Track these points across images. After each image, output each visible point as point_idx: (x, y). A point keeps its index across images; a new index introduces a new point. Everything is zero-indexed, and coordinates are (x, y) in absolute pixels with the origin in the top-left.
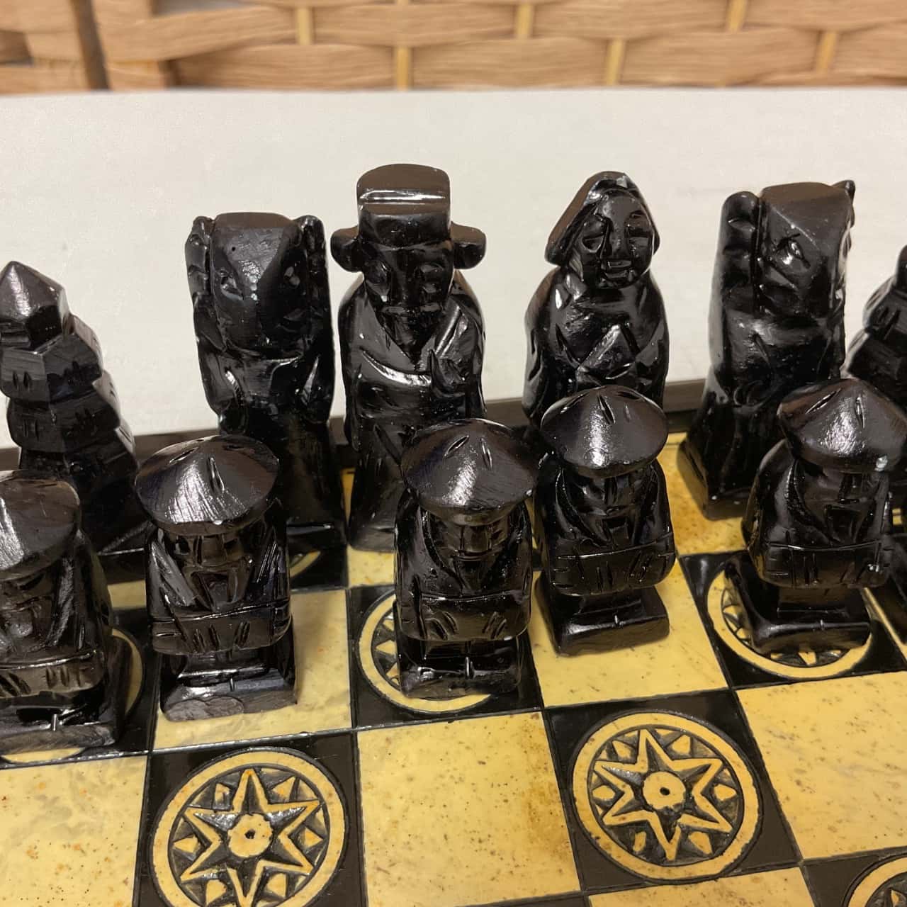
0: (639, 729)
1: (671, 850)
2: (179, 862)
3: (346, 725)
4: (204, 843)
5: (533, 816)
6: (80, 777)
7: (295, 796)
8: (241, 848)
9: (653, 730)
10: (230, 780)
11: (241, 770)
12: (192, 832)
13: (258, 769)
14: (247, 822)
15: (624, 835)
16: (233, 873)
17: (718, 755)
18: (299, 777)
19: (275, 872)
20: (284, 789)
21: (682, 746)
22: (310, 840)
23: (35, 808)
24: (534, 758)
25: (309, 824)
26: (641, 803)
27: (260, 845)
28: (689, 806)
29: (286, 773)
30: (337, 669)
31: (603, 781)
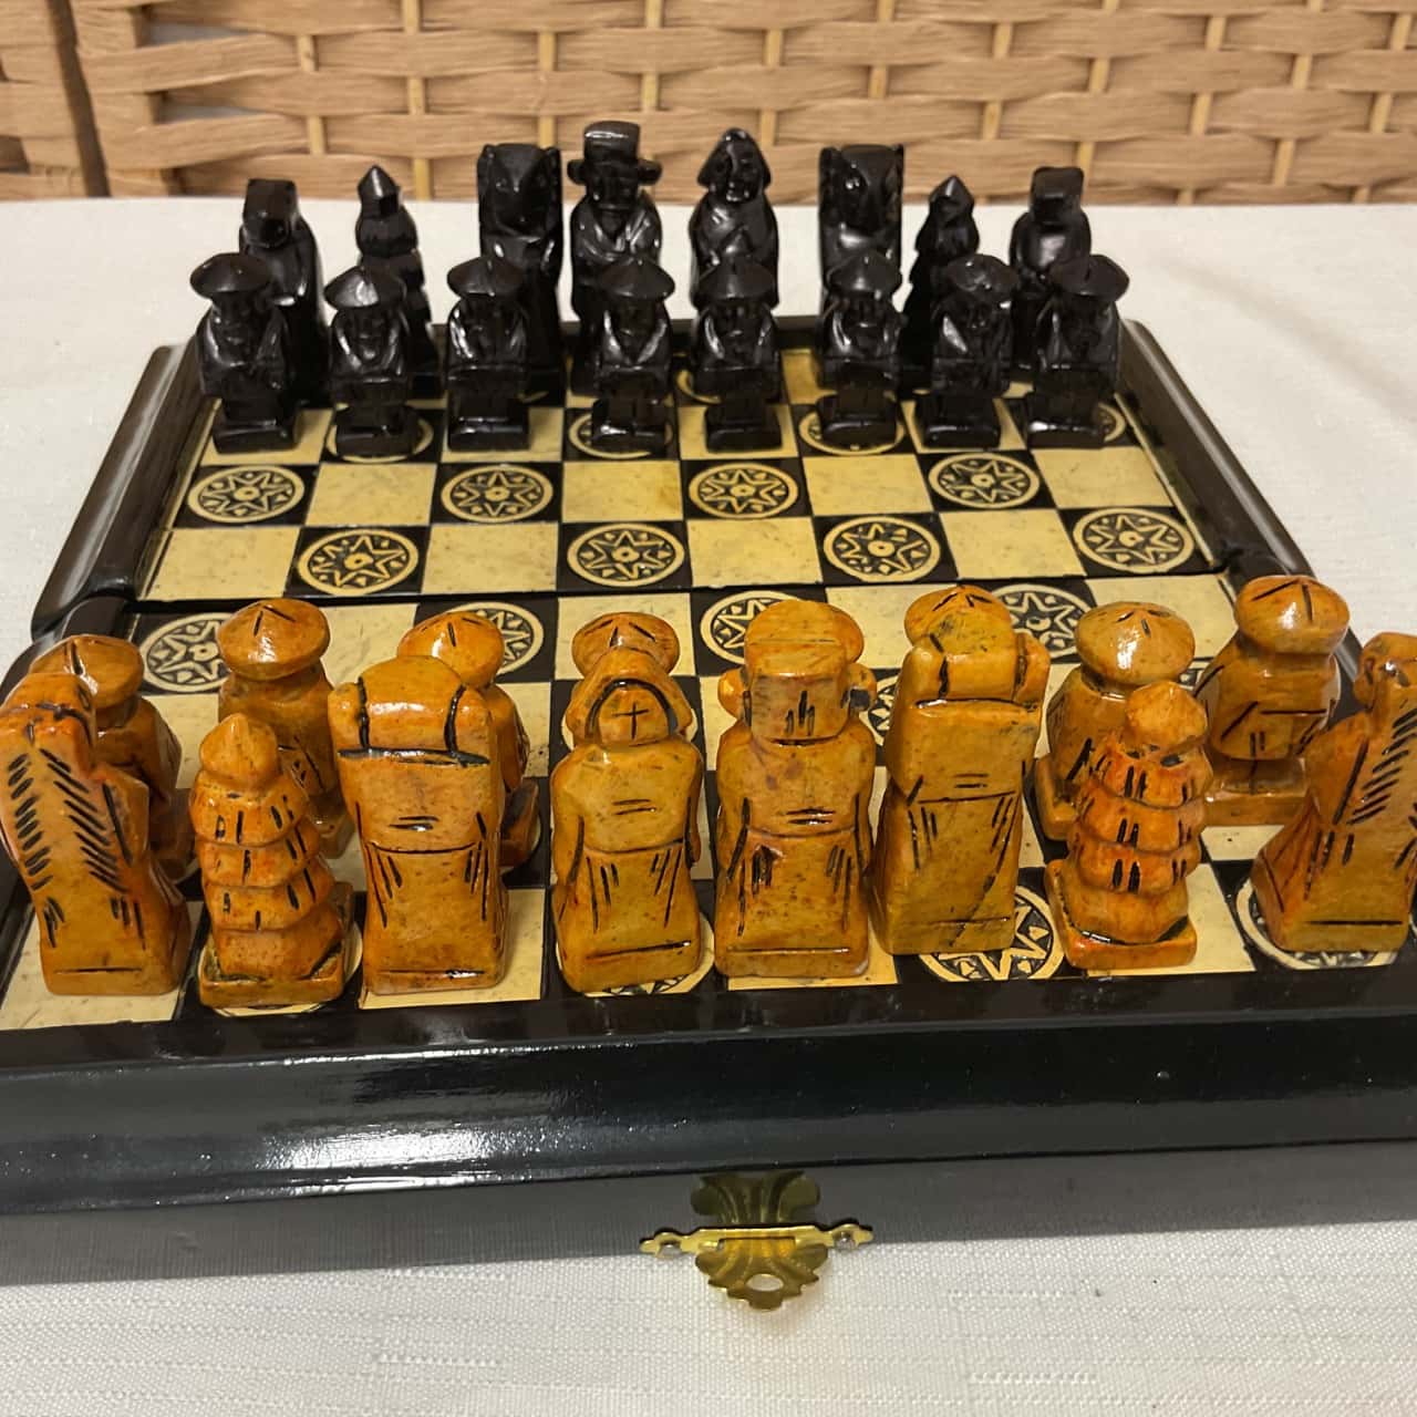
1: (738, 509)
2: (456, 500)
3: (559, 460)
4: (471, 494)
5: (662, 495)
7: (525, 481)
8: (490, 495)
10: (488, 475)
11: (493, 471)
12: (463, 490)
13: (503, 471)
14: (495, 489)
15: (714, 505)
16: (487, 505)
17: (781, 480)
18: (527, 475)
19: (510, 506)
20: (518, 479)
21: (761, 476)
22: (532, 496)
23: (371, 478)
24: (669, 477)
25: (532, 491)
26: (727, 493)
27: (503, 497)
28: (756, 496)
29: (518, 473)
31: (708, 486)
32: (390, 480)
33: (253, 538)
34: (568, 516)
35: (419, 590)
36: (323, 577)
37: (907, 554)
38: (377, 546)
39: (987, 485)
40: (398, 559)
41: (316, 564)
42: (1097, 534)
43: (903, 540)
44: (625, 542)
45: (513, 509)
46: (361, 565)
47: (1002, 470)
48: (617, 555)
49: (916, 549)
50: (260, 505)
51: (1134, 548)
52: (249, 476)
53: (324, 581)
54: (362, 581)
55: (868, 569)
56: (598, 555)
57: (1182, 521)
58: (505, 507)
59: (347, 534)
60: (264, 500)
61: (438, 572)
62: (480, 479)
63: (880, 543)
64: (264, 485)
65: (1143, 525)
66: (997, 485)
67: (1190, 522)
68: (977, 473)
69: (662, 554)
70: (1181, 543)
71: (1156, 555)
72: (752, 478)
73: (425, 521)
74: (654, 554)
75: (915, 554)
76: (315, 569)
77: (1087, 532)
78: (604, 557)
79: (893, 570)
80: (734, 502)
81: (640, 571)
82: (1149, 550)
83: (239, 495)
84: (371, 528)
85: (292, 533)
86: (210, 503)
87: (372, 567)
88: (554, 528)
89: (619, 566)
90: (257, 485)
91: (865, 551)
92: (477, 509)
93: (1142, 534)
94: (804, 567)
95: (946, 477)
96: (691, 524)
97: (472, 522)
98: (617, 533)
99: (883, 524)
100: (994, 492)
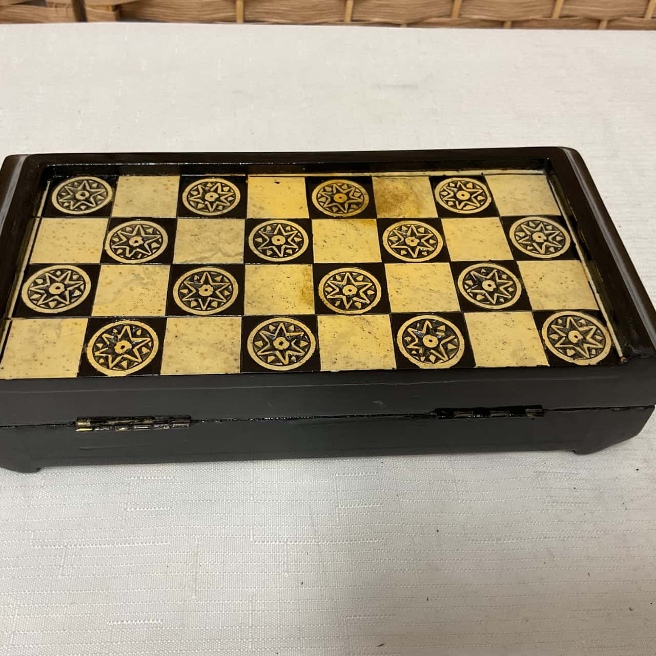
0: (346, 272)
1: (347, 306)
2: (182, 296)
3: (242, 262)
4: (190, 291)
5: (303, 293)
6: (147, 269)
7: (222, 281)
8: (202, 293)
9: (351, 273)
10: (200, 274)
11: (204, 272)
12: (186, 287)
13: (209, 272)
14: (205, 287)
15: (333, 301)
16: (200, 300)
17: (372, 282)
18: (224, 276)
19: (214, 301)
20: (219, 279)
21: (360, 278)
22: (226, 293)
23: (132, 277)
24: (307, 277)
25: (227, 289)
26: (341, 292)
27: (209, 293)
28: (358, 295)
29: (219, 274)
30: (240, 245)
31: (329, 286)
32: (143, 279)
33: (60, 327)
34: (249, 311)
35: (159, 373)
36: (102, 361)
37: (445, 345)
38: (134, 335)
39: (491, 289)
40: (146, 346)
41: (98, 349)
42: (556, 333)
43: (443, 334)
44: (281, 334)
45: (215, 304)
46: (125, 349)
47: (500, 278)
48: (276, 344)
49: (450, 342)
50: (65, 299)
51: (577, 344)
52: (59, 273)
53: (101, 364)
54: (125, 364)
55: (423, 359)
56: (265, 344)
57: (604, 323)
58: (211, 302)
59: (117, 324)
60: (67, 293)
61: (171, 357)
62: (196, 277)
63: (429, 337)
64: (67, 282)
65: (582, 325)
66: (496, 290)
67: (609, 324)
68: (486, 279)
69: (303, 344)
70: (603, 342)
71: (589, 350)
72: (356, 280)
73: (162, 314)
74: (297, 344)
75: (450, 346)
76: (97, 354)
77: (550, 331)
78: (269, 345)
79: (437, 359)
80: (344, 298)
81: (290, 357)
82: (586, 346)
83: (52, 290)
84: (131, 319)
85: (83, 322)
86: (35, 296)
87: (130, 352)
88: (238, 320)
89: (277, 353)
90: (63, 281)
91: (421, 344)
92: (194, 304)
93: (580, 332)
94: (386, 356)
95: (467, 282)
96: (320, 318)
97: (191, 314)
98: (276, 325)
99: (430, 321)
100: (496, 295)
